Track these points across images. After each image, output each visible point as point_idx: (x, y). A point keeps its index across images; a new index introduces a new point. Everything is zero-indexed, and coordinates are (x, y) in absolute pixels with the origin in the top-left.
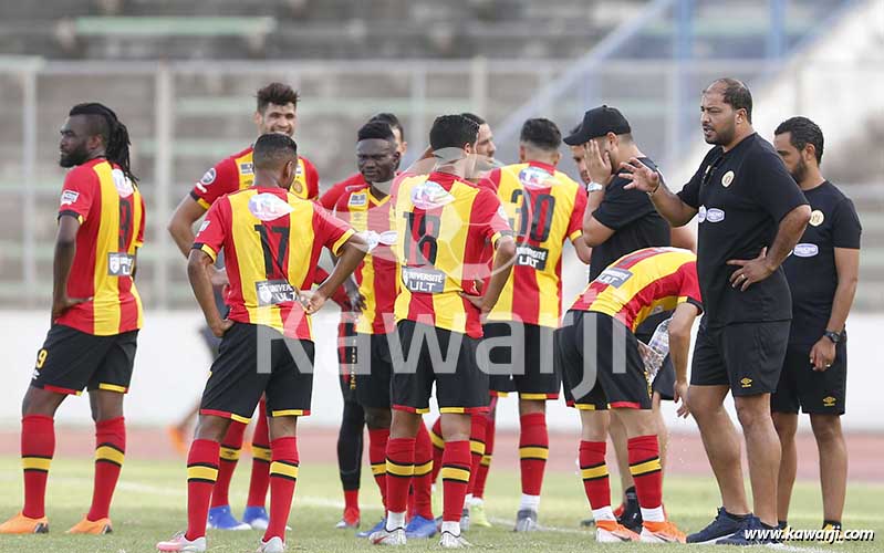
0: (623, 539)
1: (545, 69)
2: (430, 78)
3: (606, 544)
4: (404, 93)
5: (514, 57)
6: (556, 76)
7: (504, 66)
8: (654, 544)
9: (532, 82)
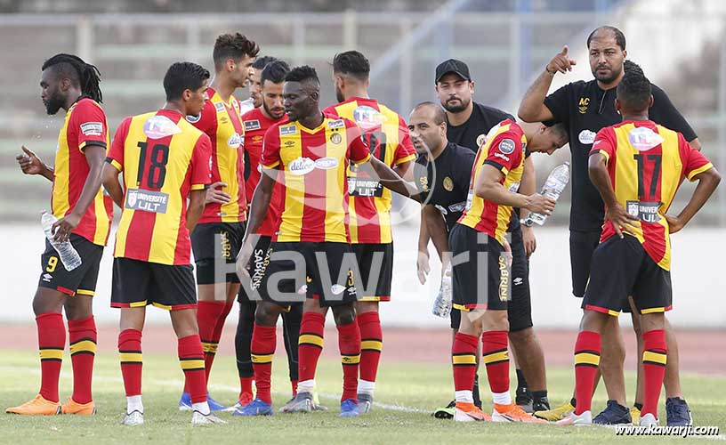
0: (476, 419)
1: (405, 20)
2: (309, 27)
3: (462, 423)
4: (288, 42)
5: (379, 10)
6: (414, 26)
7: (371, 18)
8: (503, 424)
9: (395, 31)
